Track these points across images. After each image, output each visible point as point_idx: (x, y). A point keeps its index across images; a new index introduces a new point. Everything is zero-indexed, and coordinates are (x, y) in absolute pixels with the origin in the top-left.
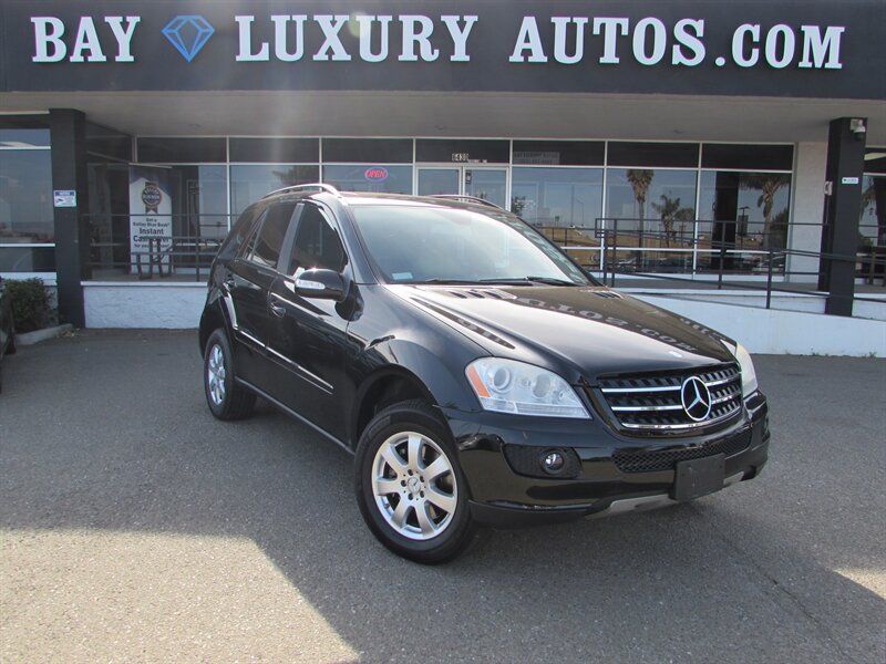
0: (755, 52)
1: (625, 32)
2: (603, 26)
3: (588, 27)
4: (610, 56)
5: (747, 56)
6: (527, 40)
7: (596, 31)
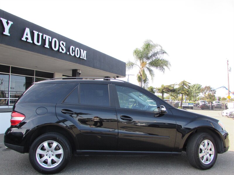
0: (74, 52)
1: (50, 40)
2: (46, 37)
3: (42, 36)
4: (47, 46)
5: (72, 53)
6: (27, 35)
7: (44, 38)
